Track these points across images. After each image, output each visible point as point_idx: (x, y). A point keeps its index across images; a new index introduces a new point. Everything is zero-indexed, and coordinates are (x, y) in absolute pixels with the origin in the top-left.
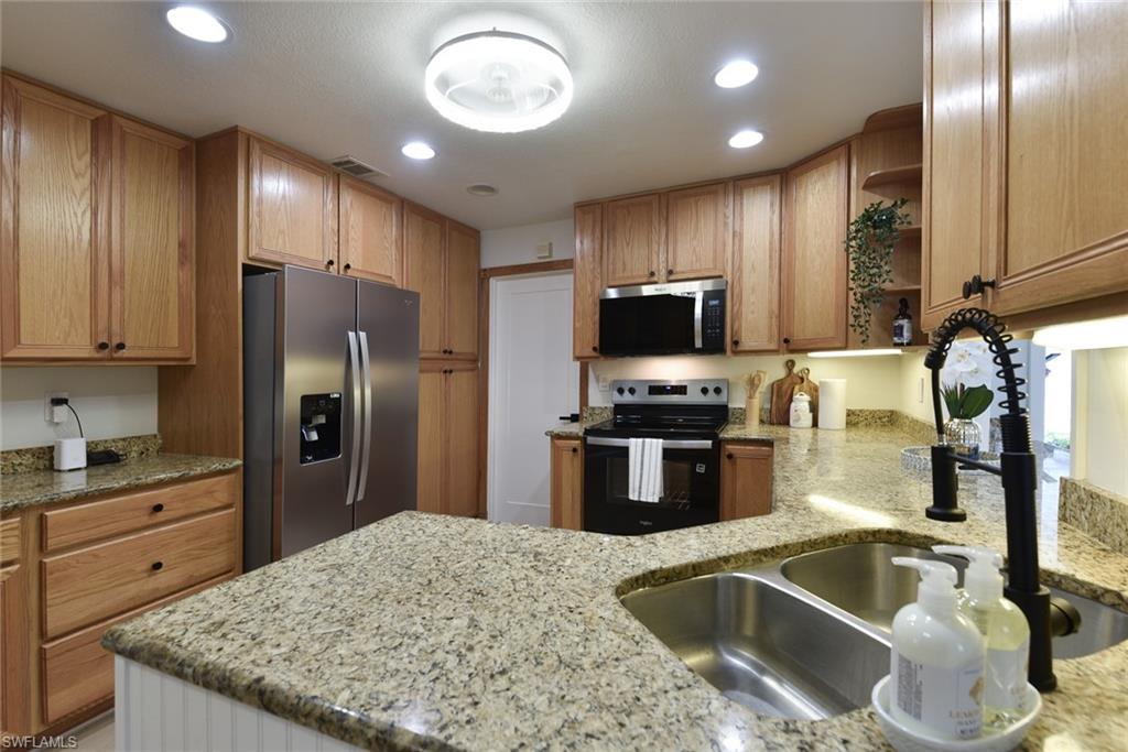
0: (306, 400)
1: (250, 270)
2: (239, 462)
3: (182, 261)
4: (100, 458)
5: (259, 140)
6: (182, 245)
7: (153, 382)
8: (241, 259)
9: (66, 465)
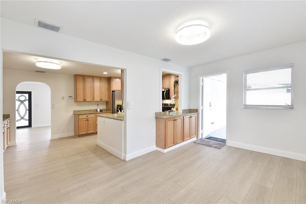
0: (117, 105)
1: (113, 91)
2: (112, 112)
3: (107, 91)
4: (101, 111)
5: (113, 77)
6: (107, 89)
7: (105, 103)
8: (112, 90)
9: (98, 111)
